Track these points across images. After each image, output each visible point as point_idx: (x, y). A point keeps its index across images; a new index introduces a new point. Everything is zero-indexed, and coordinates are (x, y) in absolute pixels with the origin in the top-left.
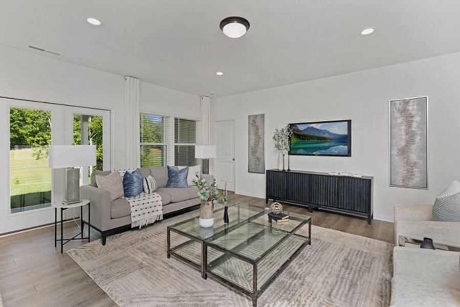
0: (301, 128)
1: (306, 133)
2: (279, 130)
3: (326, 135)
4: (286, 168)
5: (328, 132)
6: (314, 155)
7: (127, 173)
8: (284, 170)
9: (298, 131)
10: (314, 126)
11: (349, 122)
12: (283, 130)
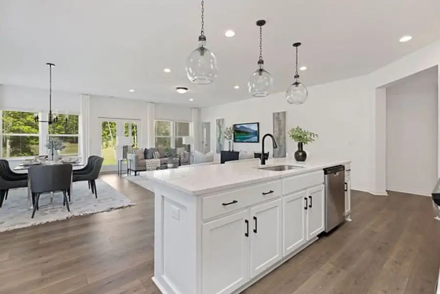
0: (238, 127)
1: (240, 130)
2: (228, 128)
3: (249, 131)
4: (231, 150)
5: (250, 129)
6: (244, 142)
7: (146, 149)
8: (229, 151)
9: (237, 128)
10: (245, 126)
11: (258, 124)
12: (230, 128)
